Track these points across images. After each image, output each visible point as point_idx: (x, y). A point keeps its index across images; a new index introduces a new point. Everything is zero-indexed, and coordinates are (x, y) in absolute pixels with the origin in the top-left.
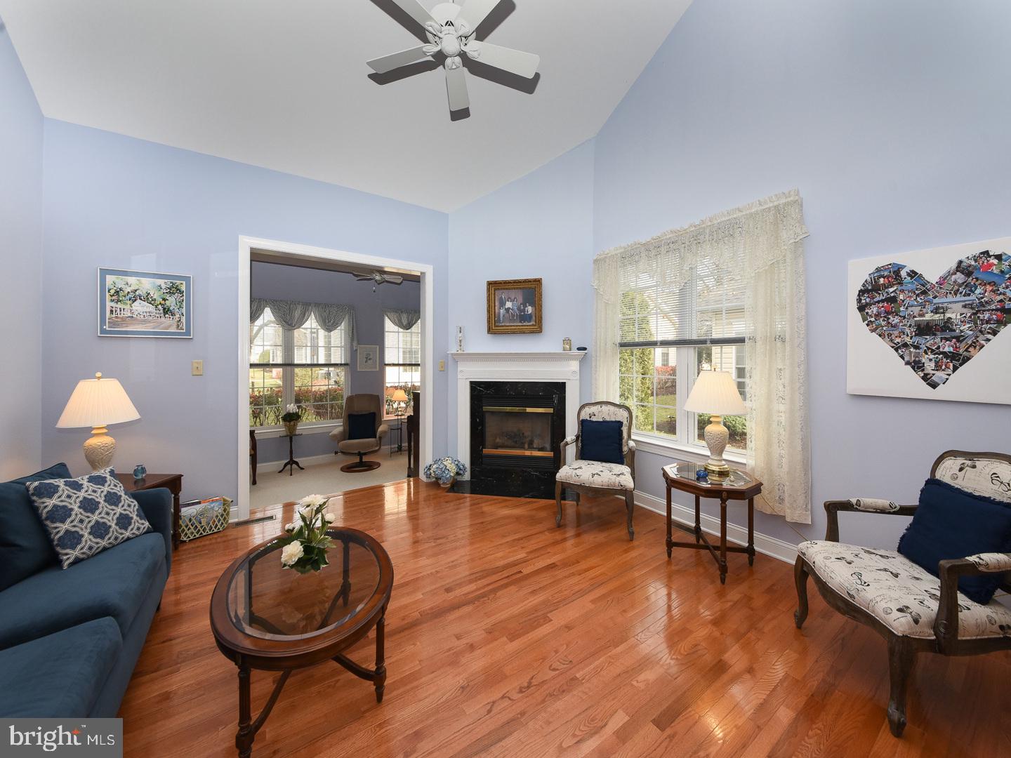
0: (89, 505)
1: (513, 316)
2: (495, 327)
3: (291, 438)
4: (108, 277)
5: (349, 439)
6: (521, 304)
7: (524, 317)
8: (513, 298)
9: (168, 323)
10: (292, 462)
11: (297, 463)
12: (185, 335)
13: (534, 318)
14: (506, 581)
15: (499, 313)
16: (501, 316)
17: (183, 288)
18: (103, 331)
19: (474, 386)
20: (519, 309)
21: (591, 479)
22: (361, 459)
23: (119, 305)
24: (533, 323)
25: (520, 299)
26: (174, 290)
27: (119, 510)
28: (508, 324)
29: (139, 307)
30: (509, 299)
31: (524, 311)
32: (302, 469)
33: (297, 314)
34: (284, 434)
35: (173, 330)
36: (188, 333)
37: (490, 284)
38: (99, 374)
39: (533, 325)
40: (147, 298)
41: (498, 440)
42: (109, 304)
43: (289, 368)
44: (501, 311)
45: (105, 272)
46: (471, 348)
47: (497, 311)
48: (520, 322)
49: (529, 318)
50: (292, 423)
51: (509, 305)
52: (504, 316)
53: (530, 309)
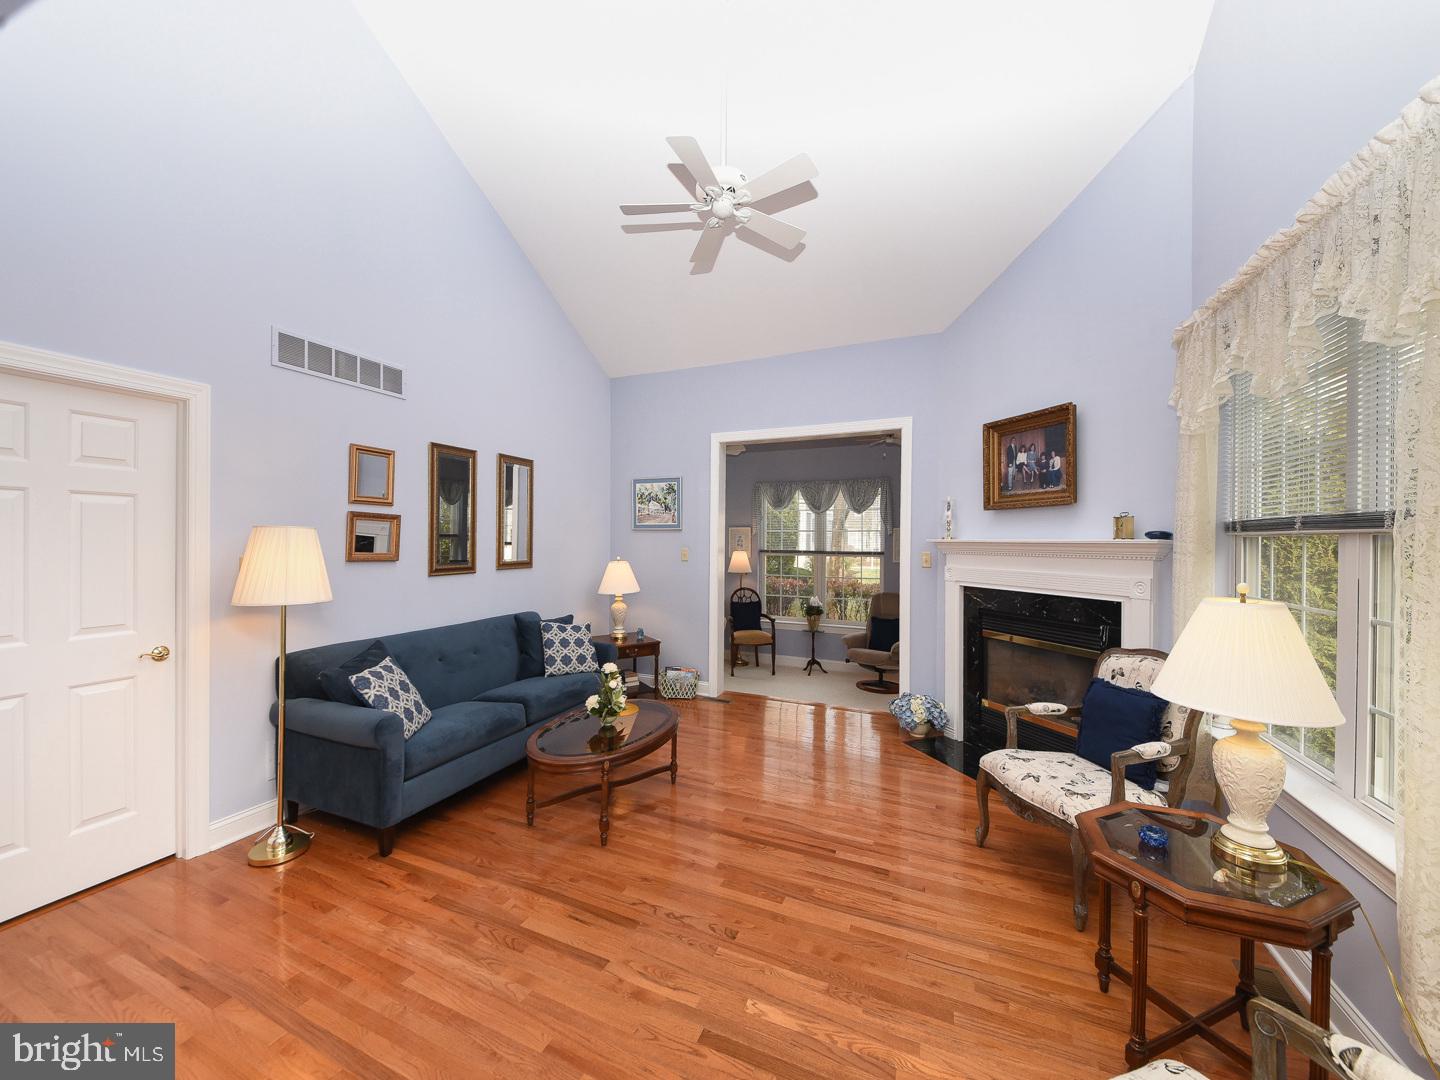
0: (564, 643)
1: (1029, 476)
2: (1000, 496)
3: (813, 634)
4: (638, 485)
5: (870, 648)
6: (1042, 454)
7: (1047, 478)
8: (1028, 446)
9: (667, 518)
10: (813, 662)
11: (819, 664)
12: (676, 528)
13: (1064, 476)
14: (803, 848)
15: (1007, 474)
16: (1010, 478)
17: (676, 488)
18: (636, 526)
19: (971, 595)
20: (1038, 463)
21: (1019, 781)
22: (881, 677)
23: (643, 506)
24: (1062, 486)
25: (1041, 447)
26: (671, 490)
27: (580, 651)
28: (1020, 493)
29: (653, 506)
30: (1022, 448)
31: (1047, 465)
32: (825, 672)
33: (824, 495)
34: (807, 628)
35: (670, 523)
36: (678, 526)
37: (991, 428)
38: (618, 558)
39: (1063, 491)
40: (657, 499)
41: (1010, 690)
42: (638, 505)
43: (820, 556)
44: (1011, 470)
45: (636, 481)
46: (967, 536)
47: (1003, 470)
48: (1042, 487)
49: (1054, 477)
50: (813, 617)
51: (1022, 458)
52: (1014, 478)
53: (1057, 462)
